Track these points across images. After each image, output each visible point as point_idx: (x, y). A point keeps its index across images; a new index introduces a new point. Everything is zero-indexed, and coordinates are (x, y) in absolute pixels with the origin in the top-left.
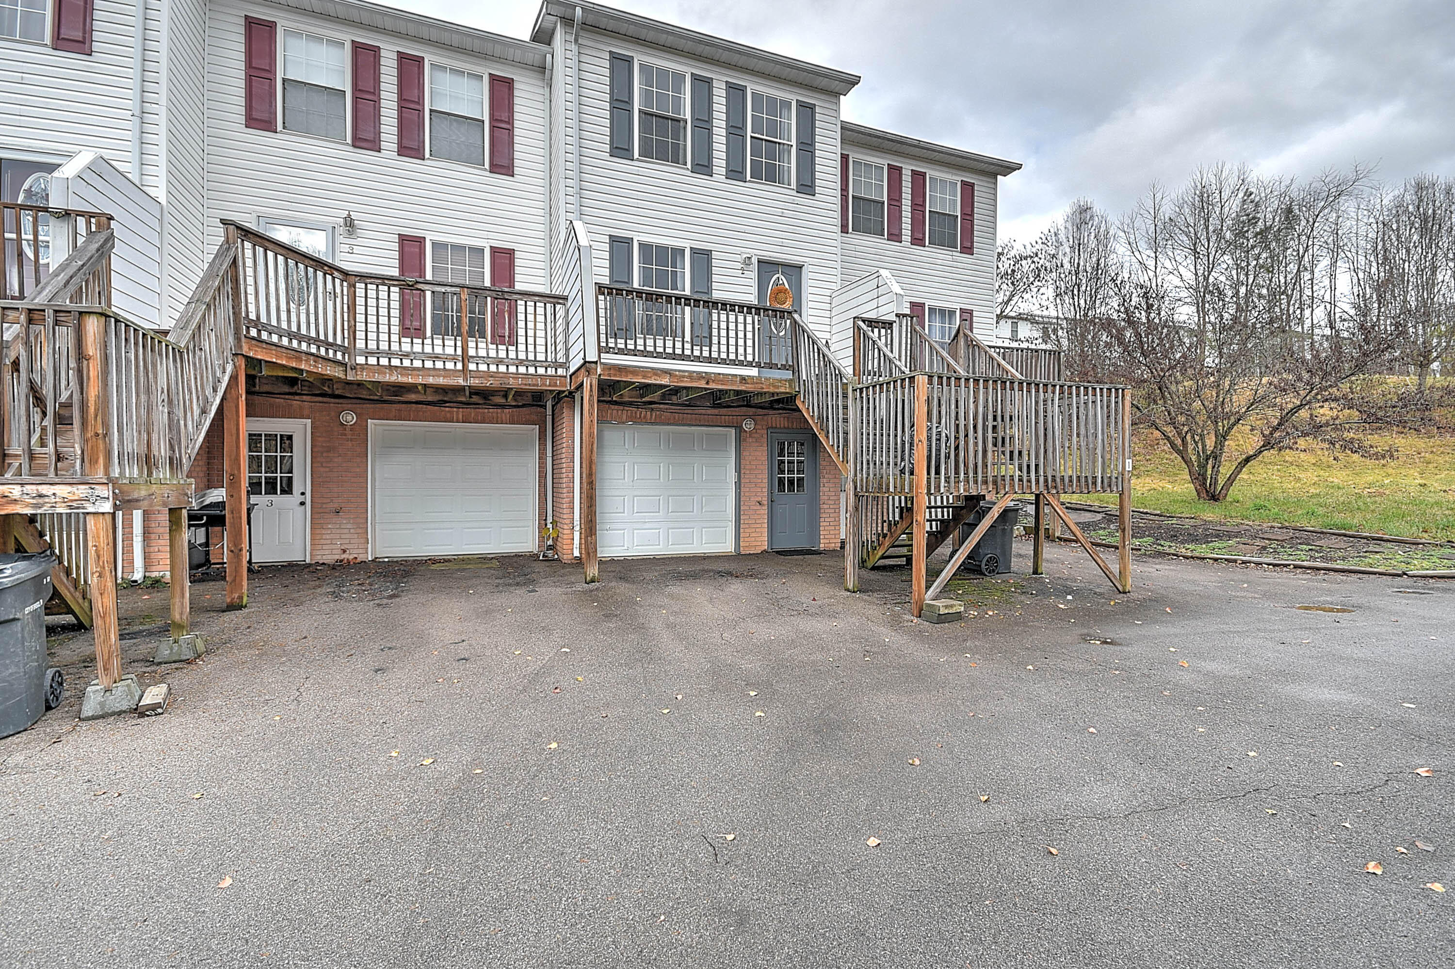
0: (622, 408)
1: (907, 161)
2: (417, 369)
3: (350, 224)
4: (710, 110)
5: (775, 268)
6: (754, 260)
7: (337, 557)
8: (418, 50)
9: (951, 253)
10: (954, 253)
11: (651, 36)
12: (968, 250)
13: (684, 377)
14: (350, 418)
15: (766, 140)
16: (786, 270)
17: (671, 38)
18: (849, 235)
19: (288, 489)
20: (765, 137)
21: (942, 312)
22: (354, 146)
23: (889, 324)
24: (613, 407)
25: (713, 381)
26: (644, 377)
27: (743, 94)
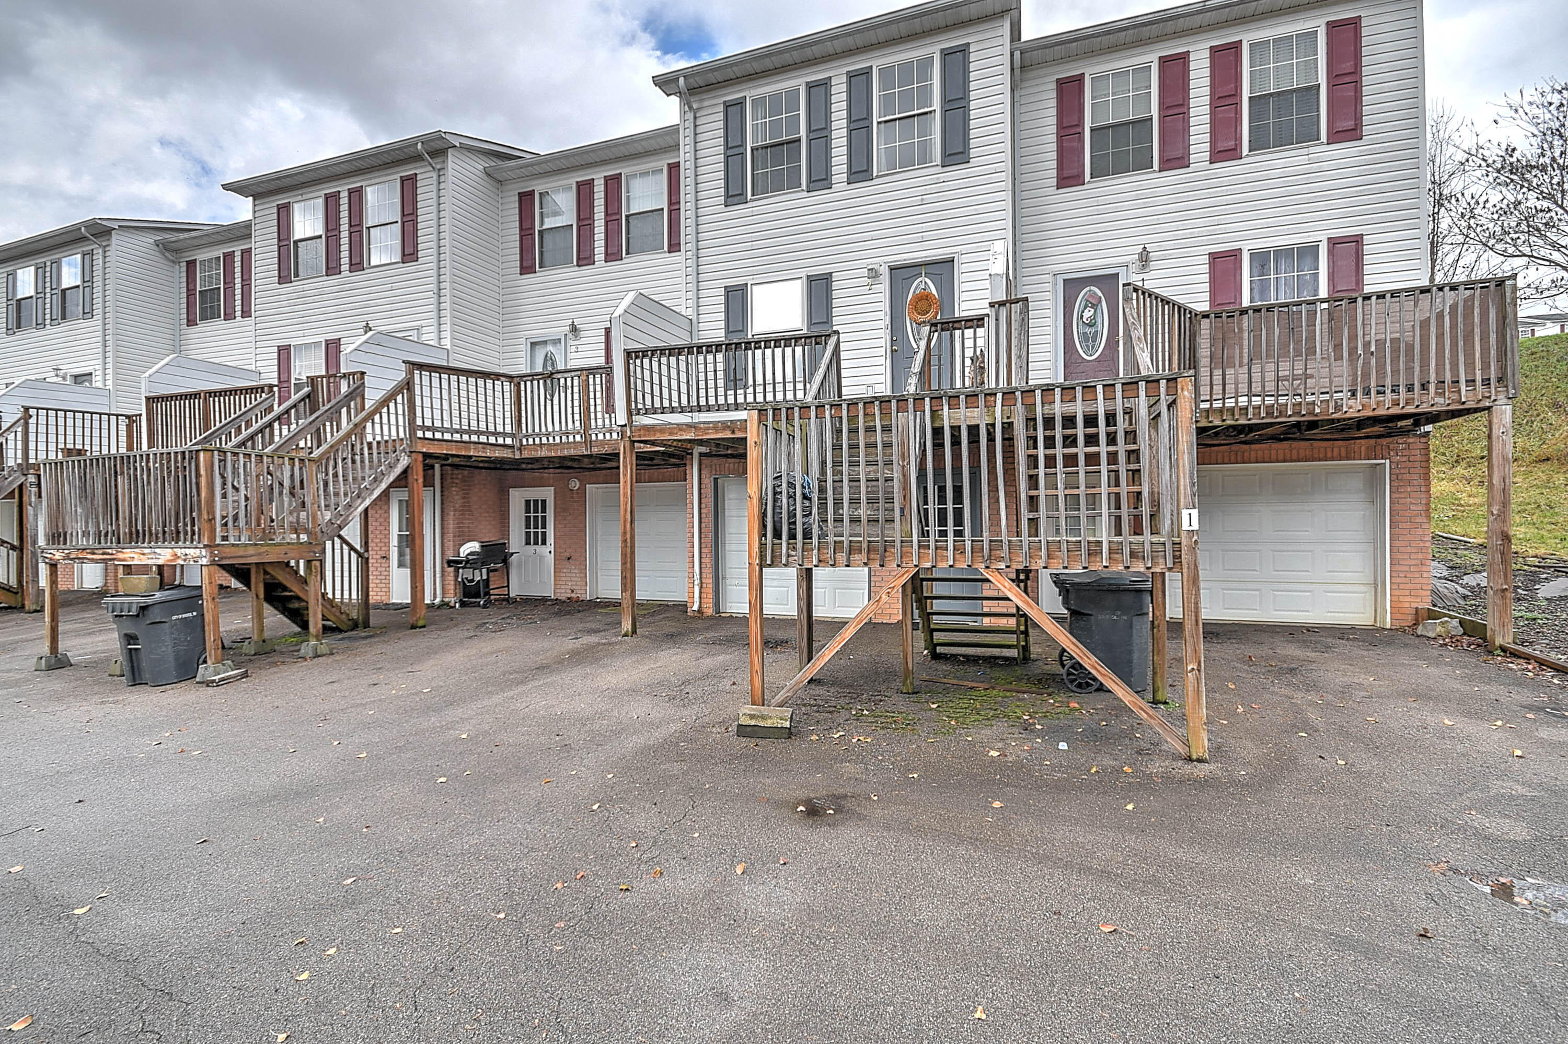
0: (738, 460)
1: (1199, 37)
2: (557, 444)
3: (574, 329)
4: (828, 113)
5: (916, 271)
6: (884, 270)
7: (569, 596)
8: (615, 169)
9: (1305, 151)
10: (1312, 150)
11: (757, 66)
12: (1344, 136)
13: (708, 429)
14: (575, 484)
15: (900, 119)
16: (931, 269)
17: (774, 59)
18: (1085, 187)
19: (544, 542)
20: (897, 116)
21: (1283, 253)
22: (578, 265)
24: (730, 460)
27: (867, 79)
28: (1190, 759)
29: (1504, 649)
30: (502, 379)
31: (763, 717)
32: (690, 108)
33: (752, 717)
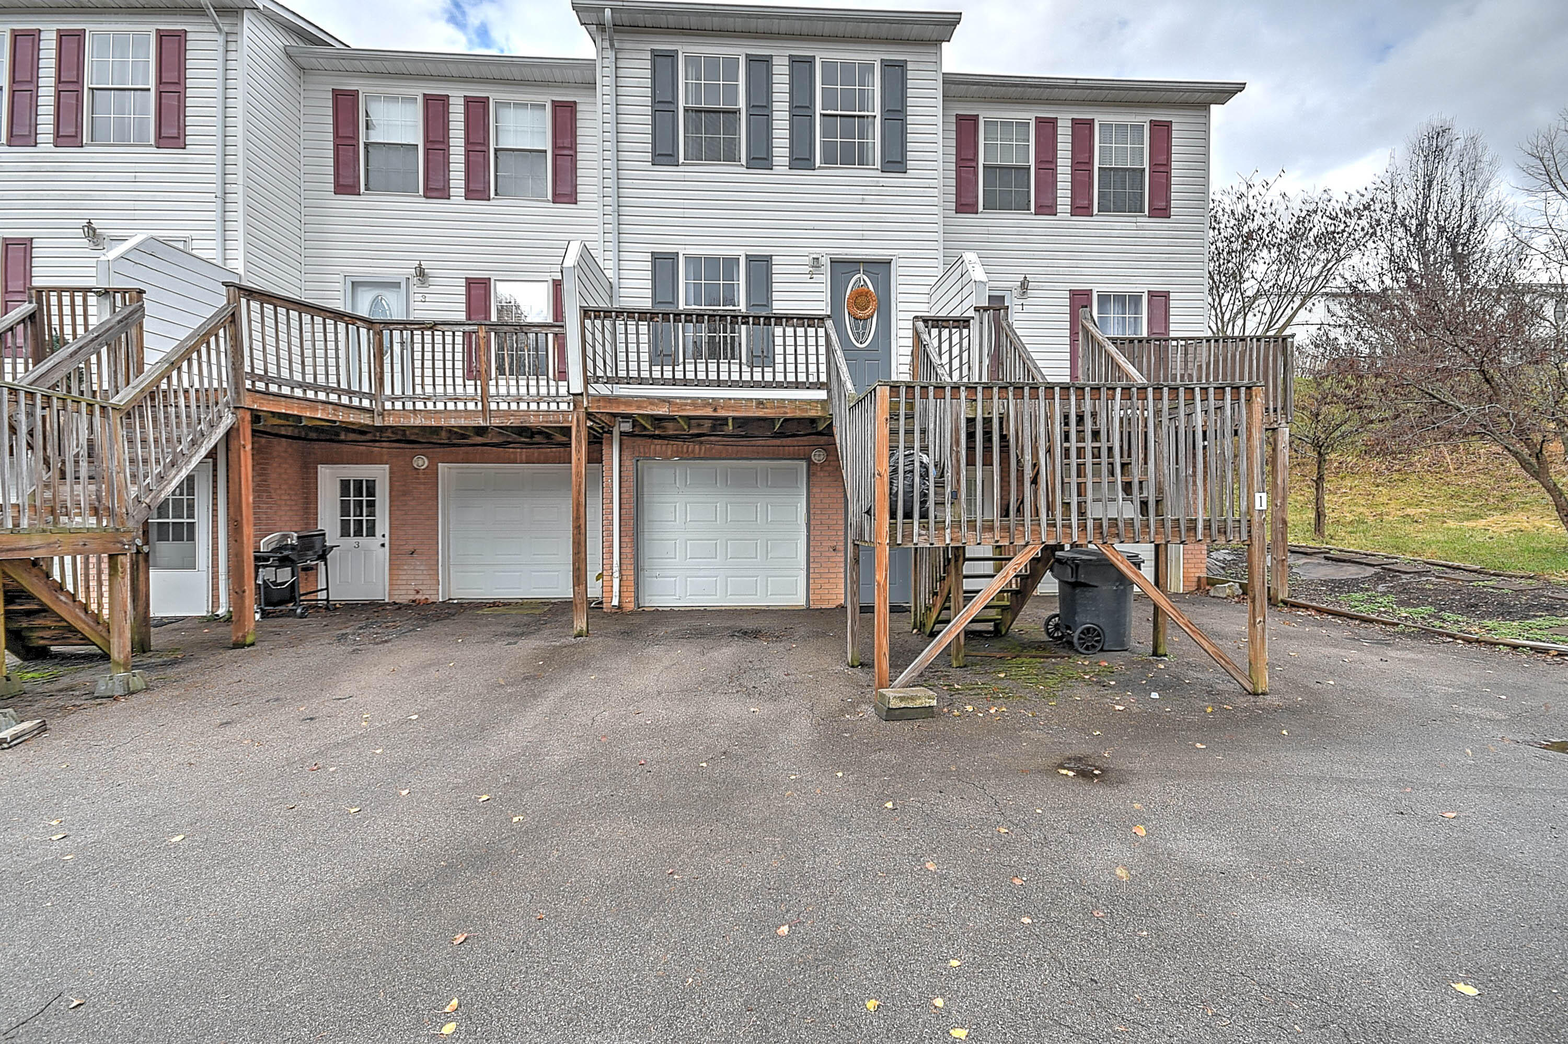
0: (666, 442)
1: (1062, 108)
2: (440, 412)
3: (421, 273)
4: (769, 92)
5: (853, 267)
6: (826, 261)
7: (411, 597)
8: (481, 91)
9: (1134, 219)
10: (1139, 219)
11: (694, 22)
12: (1161, 211)
13: (686, 405)
14: (422, 462)
15: (841, 116)
16: (870, 268)
17: (716, 19)
18: (979, 216)
19: (371, 533)
20: (839, 112)
21: (1120, 299)
22: (425, 196)
23: (965, 321)
24: (656, 441)
25: (722, 408)
26: (639, 408)
27: (810, 66)
28: (1256, 694)
29: (1285, 603)
30: (359, 323)
31: (912, 699)
32: (612, 46)
33: (902, 699)
